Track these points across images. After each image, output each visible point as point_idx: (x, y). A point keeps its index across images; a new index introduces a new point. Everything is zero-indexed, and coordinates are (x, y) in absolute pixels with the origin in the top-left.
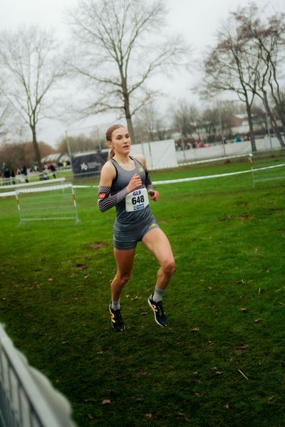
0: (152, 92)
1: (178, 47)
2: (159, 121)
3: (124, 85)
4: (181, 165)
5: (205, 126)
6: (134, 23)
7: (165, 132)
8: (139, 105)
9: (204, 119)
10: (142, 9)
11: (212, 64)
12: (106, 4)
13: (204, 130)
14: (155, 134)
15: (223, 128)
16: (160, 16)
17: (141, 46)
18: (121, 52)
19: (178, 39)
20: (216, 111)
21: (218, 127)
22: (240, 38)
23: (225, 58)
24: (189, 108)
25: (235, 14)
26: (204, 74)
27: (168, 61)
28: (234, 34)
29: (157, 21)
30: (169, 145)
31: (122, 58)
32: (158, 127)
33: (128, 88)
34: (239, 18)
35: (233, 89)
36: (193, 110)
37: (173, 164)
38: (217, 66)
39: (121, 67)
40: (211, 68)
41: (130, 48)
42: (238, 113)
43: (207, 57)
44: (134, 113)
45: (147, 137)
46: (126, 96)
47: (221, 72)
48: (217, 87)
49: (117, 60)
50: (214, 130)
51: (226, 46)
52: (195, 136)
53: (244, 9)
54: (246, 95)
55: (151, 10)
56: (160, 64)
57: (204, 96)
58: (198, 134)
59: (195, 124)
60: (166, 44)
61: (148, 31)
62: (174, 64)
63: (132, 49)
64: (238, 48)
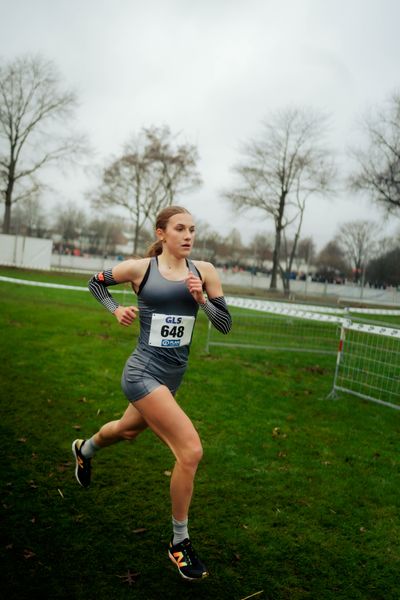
0: (41, 185)
1: (82, 145)
2: (42, 218)
3: (12, 167)
4: (53, 269)
5: (90, 236)
6: (40, 105)
7: (45, 231)
8: (24, 194)
9: (91, 229)
10: (52, 93)
11: (111, 174)
12: (12, 73)
13: (87, 240)
14: (34, 230)
15: (107, 243)
16: (70, 107)
17: (41, 132)
18: (17, 131)
19: (83, 137)
20: (104, 224)
21: (103, 241)
22: (146, 157)
23: (127, 172)
24: (77, 212)
25: (147, 131)
26: (101, 182)
27: (67, 157)
28: (141, 151)
29: (66, 111)
30: (47, 245)
31: (17, 138)
32: (39, 223)
33: (16, 172)
34: (150, 137)
35: (126, 205)
36: (81, 216)
37: (45, 266)
38: (117, 178)
39: (13, 147)
40: (110, 178)
41: (29, 129)
42: (126, 231)
43: (108, 165)
44: (15, 201)
45: (24, 230)
46: (11, 180)
47: (119, 185)
48: (111, 199)
49: (11, 138)
50: (98, 243)
51: (130, 160)
52: (76, 243)
53: (157, 129)
54: (138, 215)
55: (61, 97)
56: (57, 158)
57: (96, 205)
58: (81, 242)
59: (79, 231)
60: (69, 139)
61: (54, 118)
62: (72, 162)
63: (31, 132)
64: (142, 167)
